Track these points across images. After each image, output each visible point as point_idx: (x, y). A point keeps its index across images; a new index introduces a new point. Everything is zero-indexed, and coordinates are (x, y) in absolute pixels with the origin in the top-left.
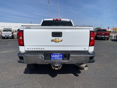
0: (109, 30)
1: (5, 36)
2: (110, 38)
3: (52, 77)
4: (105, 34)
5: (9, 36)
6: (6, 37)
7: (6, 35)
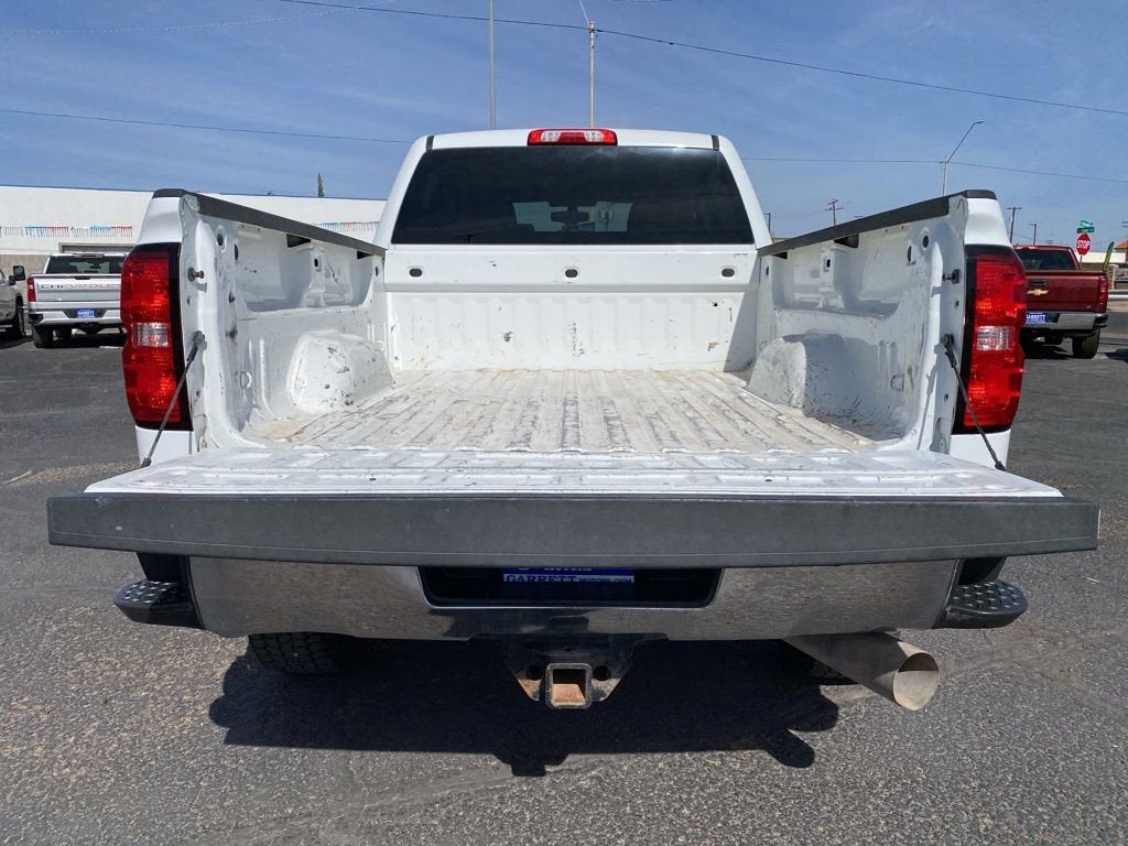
0: (1090, 258)
1: (64, 319)
2: (1104, 334)
3: (516, 772)
4: (1058, 301)
5: (106, 318)
6: (77, 325)
7: (72, 313)
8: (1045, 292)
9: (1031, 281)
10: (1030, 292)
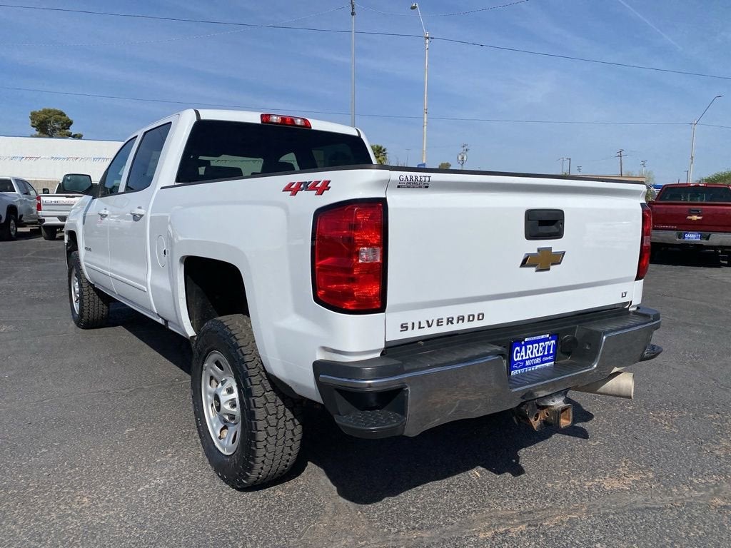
1: (57, 222)
4: (709, 224)
7: (62, 218)
8: (699, 218)
9: (690, 210)
10: (689, 217)
